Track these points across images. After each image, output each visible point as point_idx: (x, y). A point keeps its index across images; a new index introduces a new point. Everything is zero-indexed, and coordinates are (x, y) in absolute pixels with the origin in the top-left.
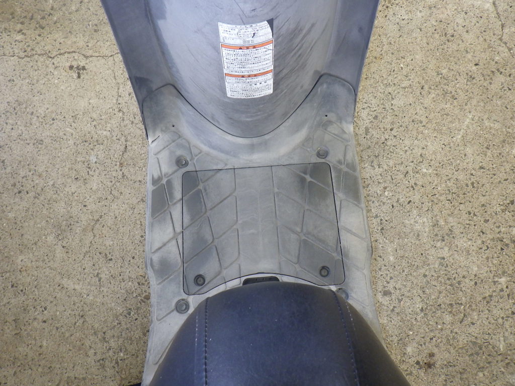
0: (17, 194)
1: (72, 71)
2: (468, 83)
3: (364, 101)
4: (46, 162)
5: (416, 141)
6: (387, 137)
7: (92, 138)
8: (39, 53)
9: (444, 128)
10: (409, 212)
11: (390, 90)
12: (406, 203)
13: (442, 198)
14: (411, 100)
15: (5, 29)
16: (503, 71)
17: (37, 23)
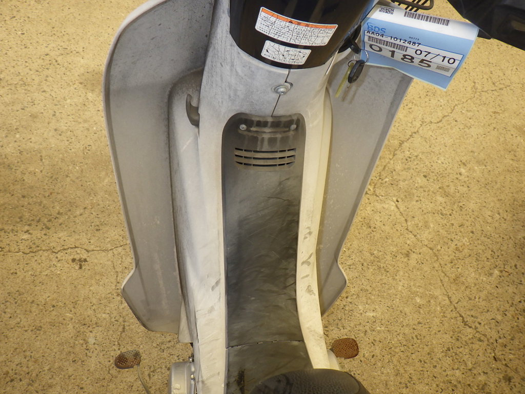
1: (74, 263)
2: (394, 260)
4: (43, 347)
5: (367, 305)
7: (91, 321)
8: (44, 248)
9: (385, 294)
12: (371, 357)
13: (397, 350)
15: (13, 230)
16: (415, 251)
17: (44, 224)
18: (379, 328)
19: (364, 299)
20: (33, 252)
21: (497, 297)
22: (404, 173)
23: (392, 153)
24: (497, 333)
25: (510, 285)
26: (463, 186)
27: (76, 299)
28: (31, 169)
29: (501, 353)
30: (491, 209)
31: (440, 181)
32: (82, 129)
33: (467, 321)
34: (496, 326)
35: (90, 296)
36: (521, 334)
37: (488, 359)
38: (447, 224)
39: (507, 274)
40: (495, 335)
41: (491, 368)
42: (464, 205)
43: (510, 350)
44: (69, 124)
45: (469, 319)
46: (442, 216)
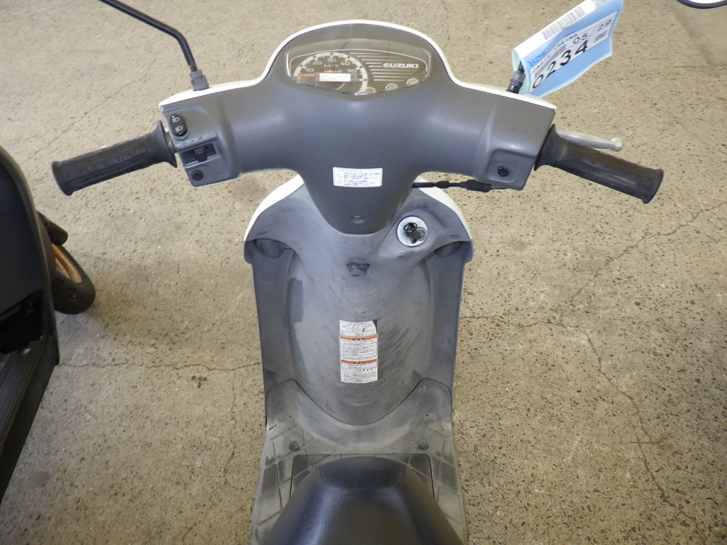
0: (113, 497)
1: (194, 381)
3: (472, 419)
4: (150, 465)
6: (496, 455)
7: (201, 443)
8: (166, 364)
9: (553, 449)
10: (523, 534)
11: (497, 410)
12: (520, 524)
13: (558, 521)
14: (518, 421)
15: (140, 343)
16: (605, 398)
17: (171, 339)
18: (538, 491)
20: (156, 367)
24: (713, 518)
26: (694, 318)
27: (190, 419)
31: (659, 310)
33: (669, 497)
34: (714, 508)
35: (204, 417)
38: (661, 367)
40: (709, 520)
42: (691, 343)
46: (654, 357)
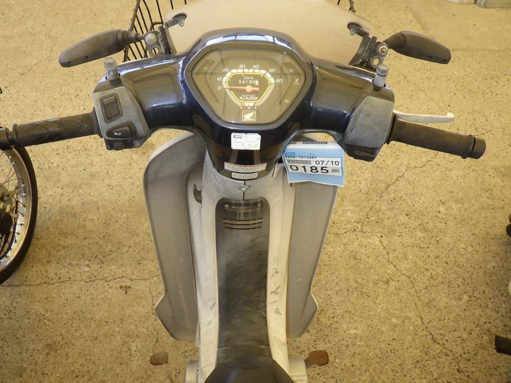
0: (75, 379)
1: (122, 289)
2: (375, 287)
4: (99, 353)
6: (331, 323)
7: (133, 334)
9: (366, 315)
12: (351, 366)
14: (343, 299)
15: (77, 264)
16: (394, 279)
17: (100, 260)
18: (359, 343)
19: (348, 319)
20: (92, 281)
21: (464, 319)
22: (389, 212)
23: (379, 195)
24: (462, 349)
25: (478, 309)
26: (441, 222)
27: (123, 317)
28: (91, 217)
29: (464, 366)
30: (465, 242)
31: (420, 218)
32: (128, 184)
33: (436, 339)
34: (462, 343)
35: (133, 315)
36: (483, 351)
37: (453, 371)
38: (424, 256)
39: (475, 299)
40: (460, 350)
41: (454, 378)
42: (440, 239)
43: (473, 363)
44: (118, 180)
45: (438, 337)
46: (420, 249)
